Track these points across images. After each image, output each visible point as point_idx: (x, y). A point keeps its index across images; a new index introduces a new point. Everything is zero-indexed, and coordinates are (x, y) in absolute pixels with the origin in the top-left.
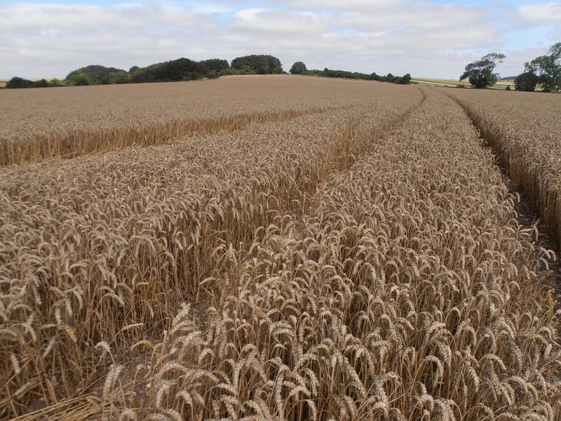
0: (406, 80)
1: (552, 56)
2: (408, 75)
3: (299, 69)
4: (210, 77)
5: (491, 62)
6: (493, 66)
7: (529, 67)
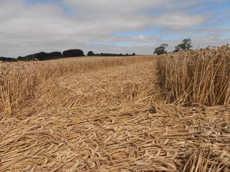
0: (133, 55)
1: (184, 44)
2: (134, 53)
3: (91, 54)
5: (163, 47)
6: (164, 48)
7: (177, 48)
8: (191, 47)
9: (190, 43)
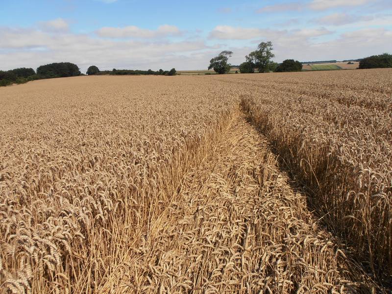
0: (172, 73)
1: (260, 51)
2: (174, 69)
3: (93, 71)
4: (19, 83)
5: (225, 57)
6: (226, 59)
7: (249, 58)
8: (272, 56)
9: (271, 49)
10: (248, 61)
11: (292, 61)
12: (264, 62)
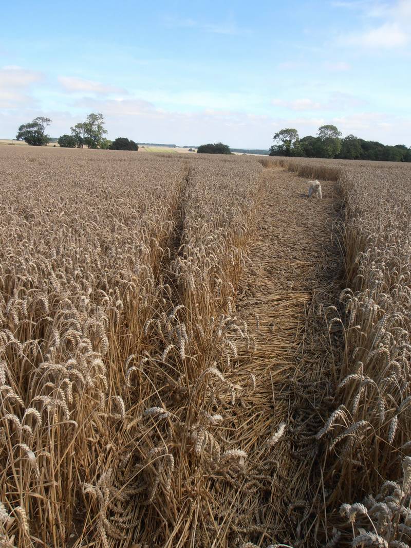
1: (89, 123)
5: (40, 125)
6: (41, 128)
7: (74, 130)
9: (103, 123)
10: (74, 134)
11: (126, 140)
12: (95, 138)
